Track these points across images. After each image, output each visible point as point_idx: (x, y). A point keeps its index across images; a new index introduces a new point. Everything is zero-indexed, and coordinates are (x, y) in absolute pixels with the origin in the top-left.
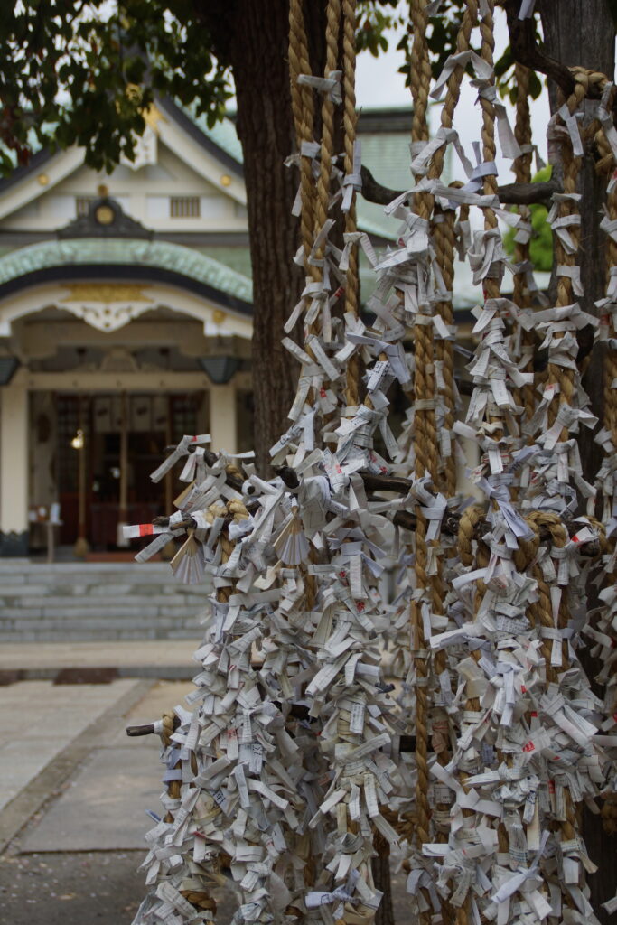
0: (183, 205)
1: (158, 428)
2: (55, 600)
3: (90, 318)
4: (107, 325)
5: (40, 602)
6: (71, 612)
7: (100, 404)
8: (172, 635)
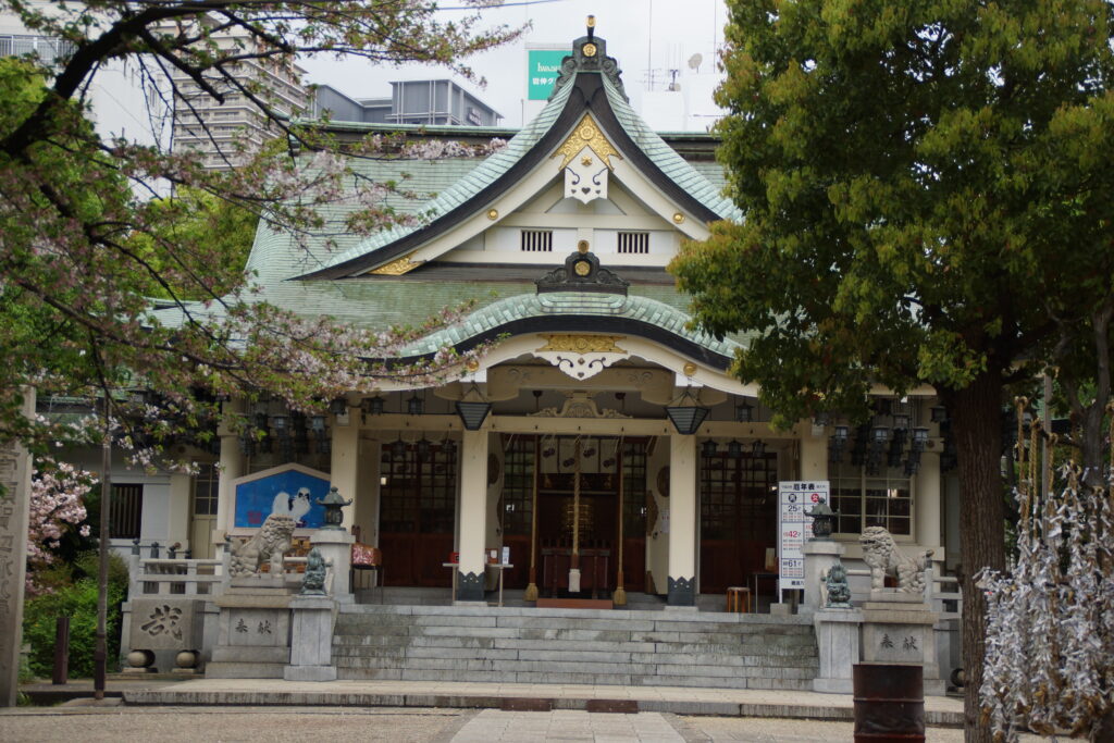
0: (631, 241)
1: (604, 470)
2: (529, 643)
3: (564, 367)
4: (581, 375)
5: (513, 644)
6: (545, 655)
7: (547, 445)
8: (645, 681)
